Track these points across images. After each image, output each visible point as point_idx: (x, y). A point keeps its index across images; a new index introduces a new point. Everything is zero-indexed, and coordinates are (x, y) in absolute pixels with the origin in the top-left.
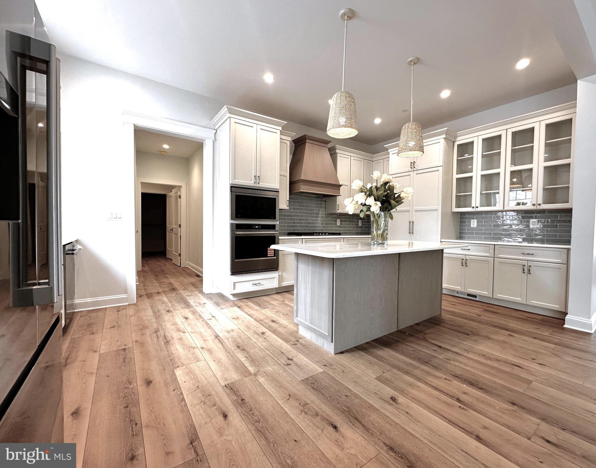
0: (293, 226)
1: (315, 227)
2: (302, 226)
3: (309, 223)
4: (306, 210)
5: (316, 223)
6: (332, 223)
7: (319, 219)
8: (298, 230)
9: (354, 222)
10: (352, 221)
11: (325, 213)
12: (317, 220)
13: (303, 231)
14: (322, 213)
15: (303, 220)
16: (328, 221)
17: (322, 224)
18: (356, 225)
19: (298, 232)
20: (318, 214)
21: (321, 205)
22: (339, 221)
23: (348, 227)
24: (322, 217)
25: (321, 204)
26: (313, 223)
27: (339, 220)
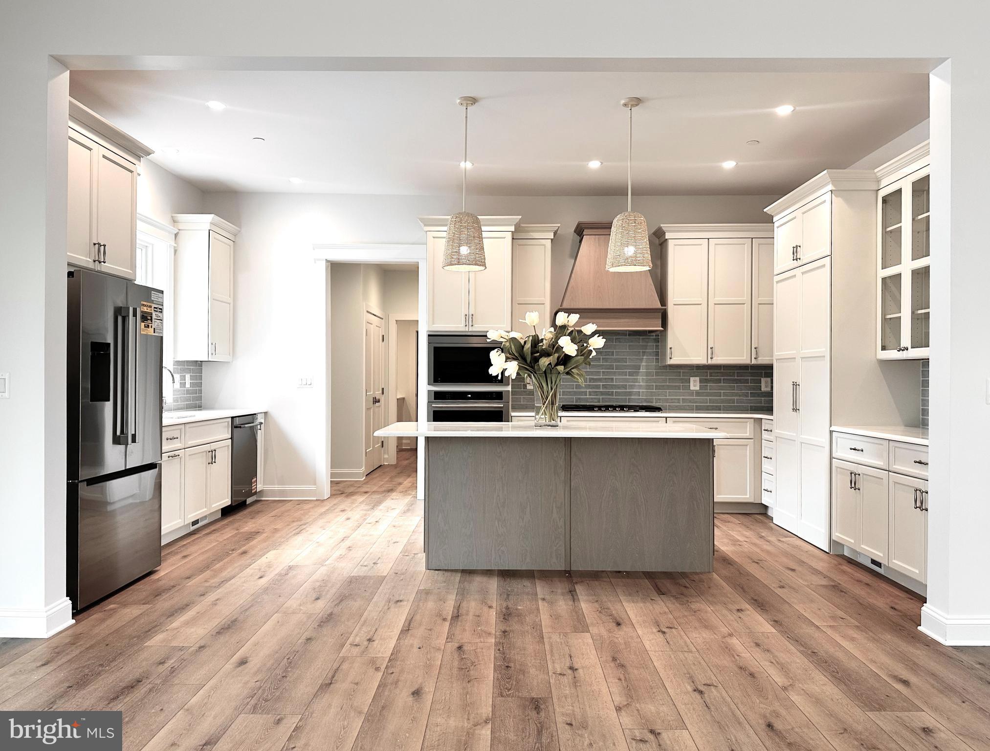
0: (575, 393)
1: (630, 394)
2: (596, 393)
3: (613, 387)
4: (607, 361)
5: (632, 387)
6: (676, 386)
7: (640, 378)
8: (586, 400)
9: (746, 381)
10: (737, 381)
11: (656, 366)
12: (636, 381)
13: (599, 402)
14: (646, 364)
15: (600, 380)
16: (665, 381)
17: (648, 387)
18: (750, 388)
19: (588, 404)
20: (639, 367)
21: (646, 349)
22: (695, 381)
23: (725, 394)
24: (648, 374)
25: (645, 347)
26: (625, 387)
27: (698, 379)
